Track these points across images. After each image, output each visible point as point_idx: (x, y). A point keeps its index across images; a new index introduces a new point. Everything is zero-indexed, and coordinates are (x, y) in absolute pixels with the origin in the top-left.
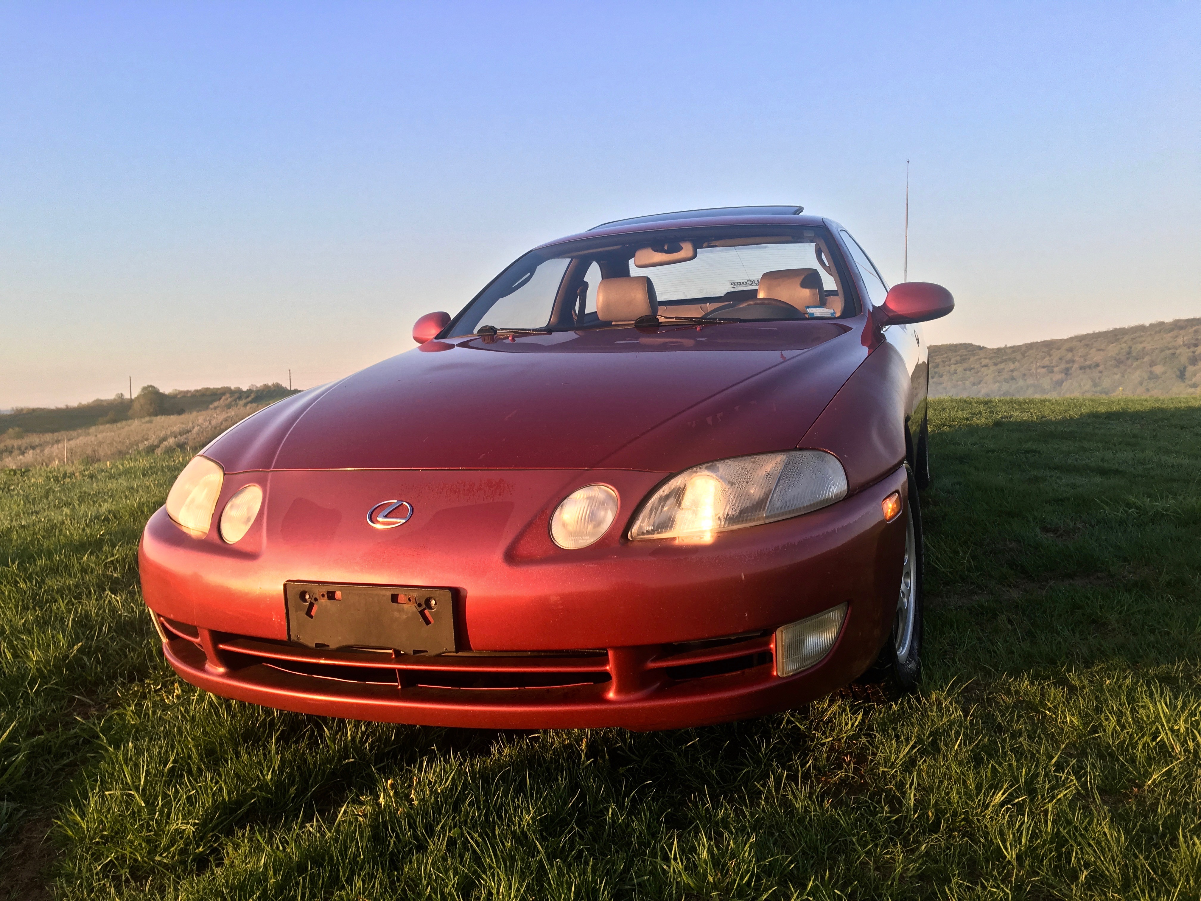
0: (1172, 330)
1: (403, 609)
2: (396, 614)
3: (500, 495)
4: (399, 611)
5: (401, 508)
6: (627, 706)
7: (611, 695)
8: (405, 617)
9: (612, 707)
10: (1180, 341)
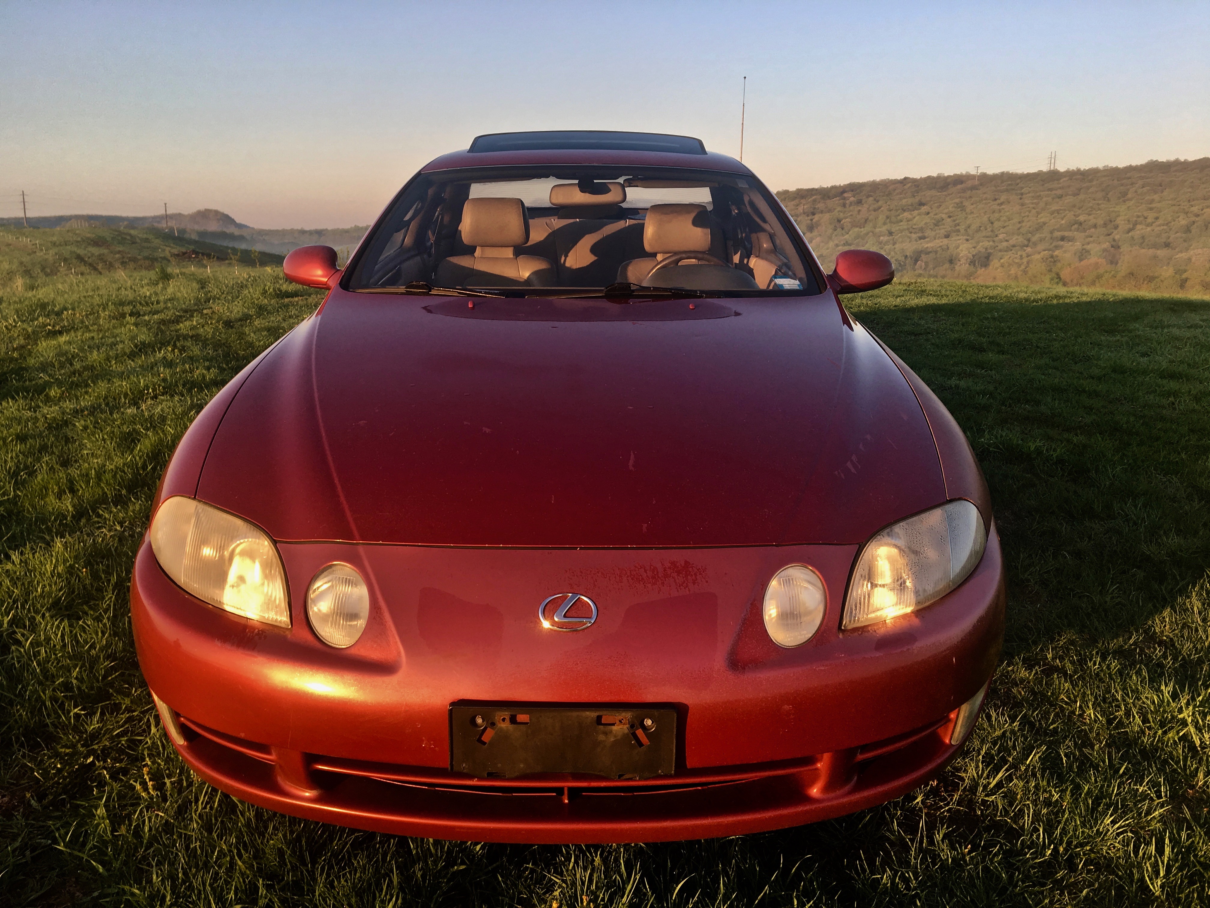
0: (794, 199)
1: (611, 732)
2: (601, 737)
3: (694, 583)
4: (605, 733)
5: (578, 603)
6: (835, 802)
7: (815, 791)
8: (612, 739)
9: (821, 805)
10: (801, 209)
